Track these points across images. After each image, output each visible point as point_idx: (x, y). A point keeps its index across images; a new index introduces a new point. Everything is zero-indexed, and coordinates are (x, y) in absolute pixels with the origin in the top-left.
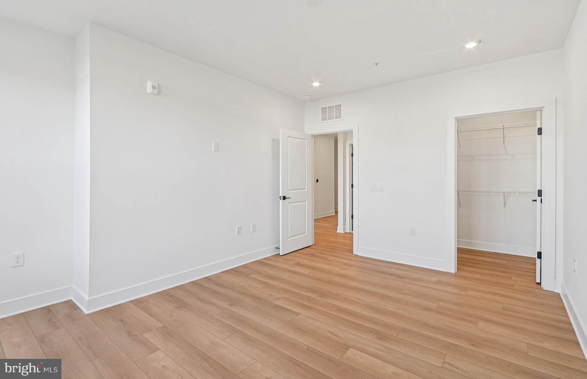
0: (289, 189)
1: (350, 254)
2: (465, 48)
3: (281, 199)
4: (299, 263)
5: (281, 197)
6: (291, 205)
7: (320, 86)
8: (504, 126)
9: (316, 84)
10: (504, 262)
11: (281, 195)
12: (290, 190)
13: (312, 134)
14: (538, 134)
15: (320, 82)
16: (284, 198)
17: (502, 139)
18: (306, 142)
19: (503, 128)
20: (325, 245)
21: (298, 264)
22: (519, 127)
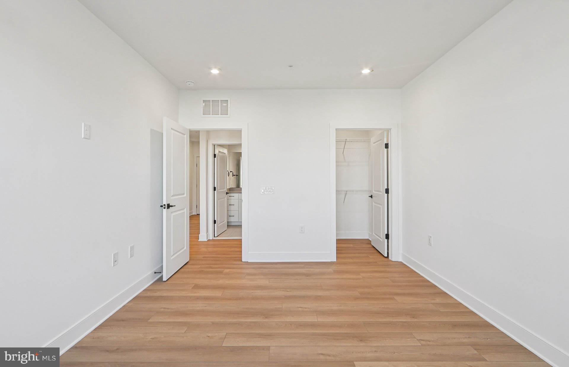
0: (172, 194)
1: (240, 263)
2: (361, 73)
3: (165, 208)
4: (197, 285)
5: (165, 205)
6: (174, 214)
7: (219, 74)
8: (346, 139)
9: (215, 71)
10: (351, 245)
11: (165, 202)
12: (173, 196)
13: (190, 129)
14: (385, 148)
15: (220, 69)
16: (169, 206)
17: (343, 149)
18: (185, 137)
19: (346, 141)
20: (203, 258)
21: (197, 287)
22: (352, 141)
